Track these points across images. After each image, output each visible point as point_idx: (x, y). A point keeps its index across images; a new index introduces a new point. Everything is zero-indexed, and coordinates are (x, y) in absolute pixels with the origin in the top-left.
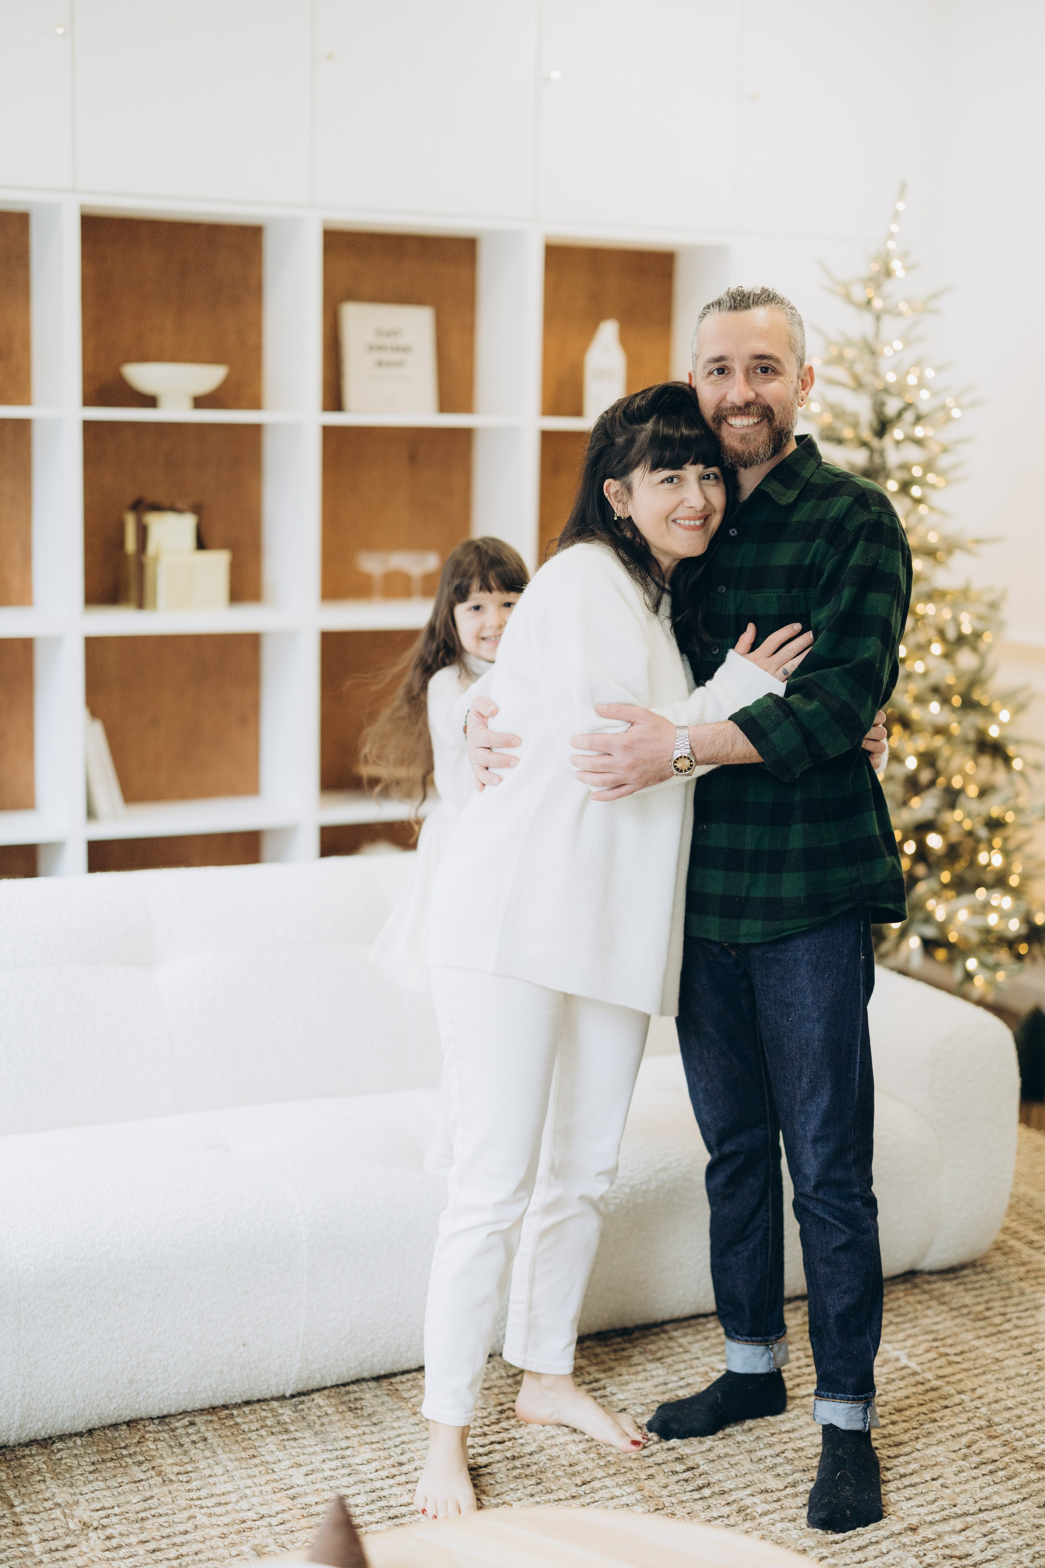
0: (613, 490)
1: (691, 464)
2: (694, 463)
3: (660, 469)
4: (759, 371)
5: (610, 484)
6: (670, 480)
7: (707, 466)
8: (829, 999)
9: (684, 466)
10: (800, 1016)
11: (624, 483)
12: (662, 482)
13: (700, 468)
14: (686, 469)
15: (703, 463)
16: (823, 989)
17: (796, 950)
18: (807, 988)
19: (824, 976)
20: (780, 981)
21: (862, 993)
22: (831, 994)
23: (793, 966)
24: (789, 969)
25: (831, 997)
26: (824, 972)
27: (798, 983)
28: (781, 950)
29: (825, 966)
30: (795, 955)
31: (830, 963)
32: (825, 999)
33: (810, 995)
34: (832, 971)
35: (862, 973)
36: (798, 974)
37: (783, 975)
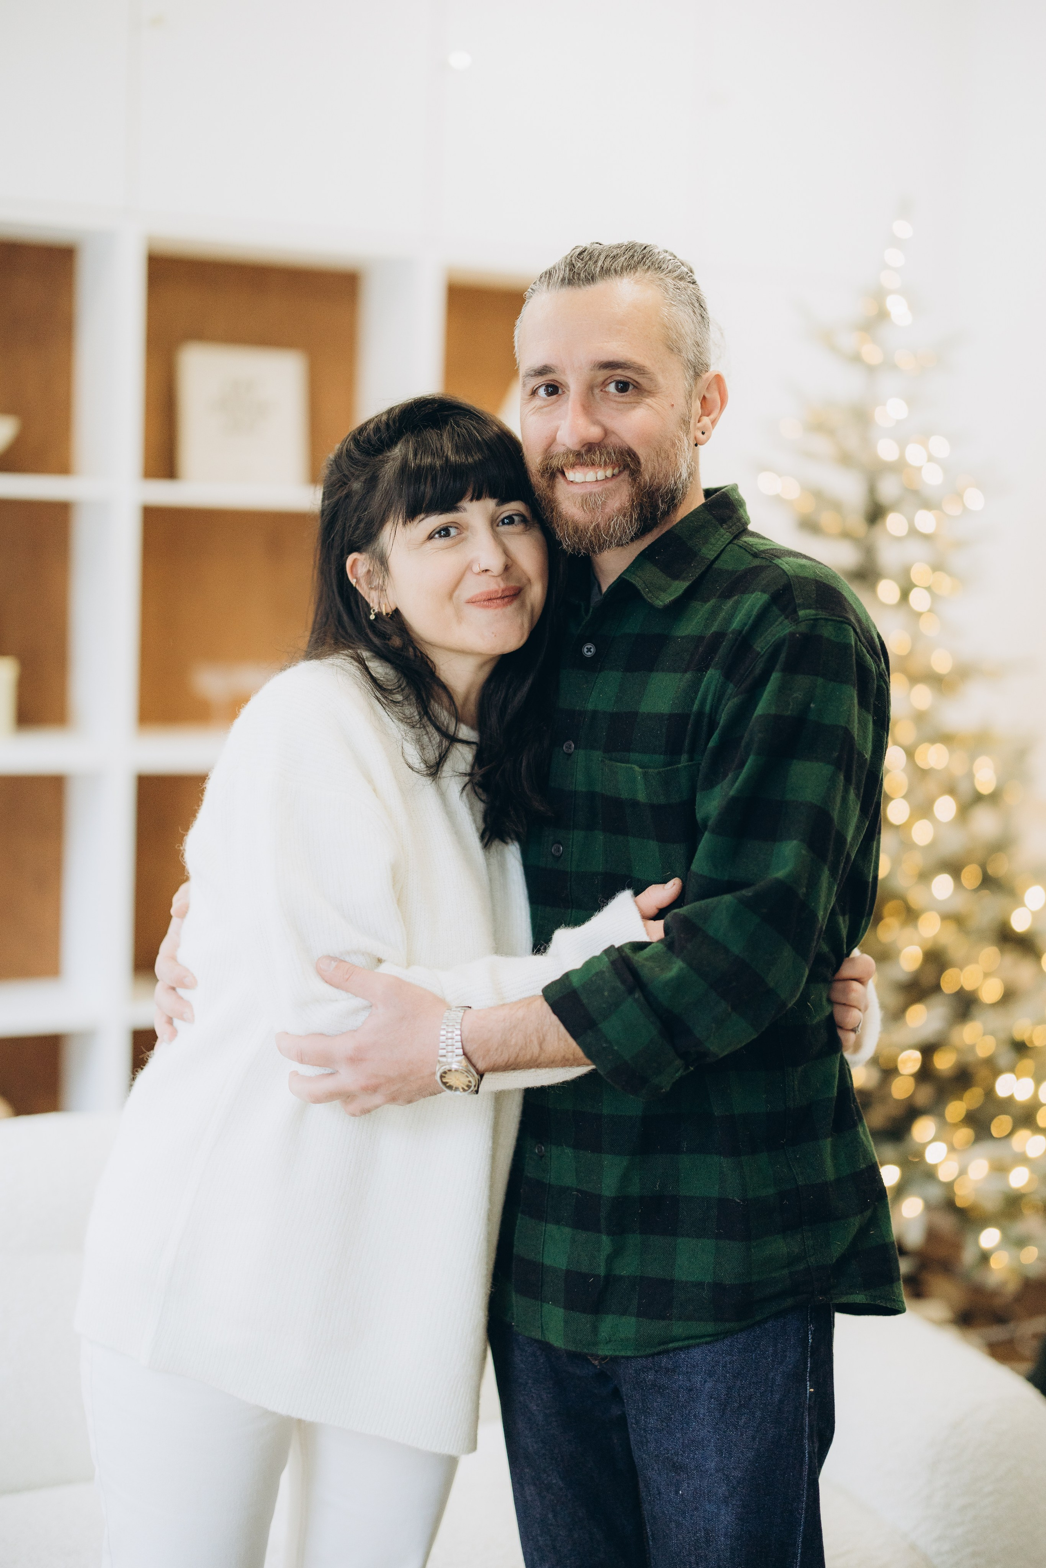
0: (362, 570)
1: (471, 500)
2: (477, 497)
3: (422, 516)
4: (612, 388)
5: (355, 562)
6: (443, 533)
7: (503, 500)
8: (746, 1463)
9: (460, 504)
10: (696, 1489)
11: (373, 553)
12: (430, 537)
13: (490, 504)
14: (465, 510)
15: (493, 496)
16: (735, 1445)
17: (690, 1372)
18: (709, 1441)
19: (738, 1422)
20: (664, 1424)
21: (808, 1452)
22: (750, 1455)
23: (685, 1400)
24: (679, 1405)
25: (750, 1461)
26: (738, 1414)
27: (693, 1431)
28: (667, 1370)
29: (741, 1405)
30: (690, 1381)
31: (750, 1399)
32: (739, 1463)
33: (714, 1455)
34: (754, 1413)
35: (809, 1418)
36: (695, 1416)
37: (669, 1413)
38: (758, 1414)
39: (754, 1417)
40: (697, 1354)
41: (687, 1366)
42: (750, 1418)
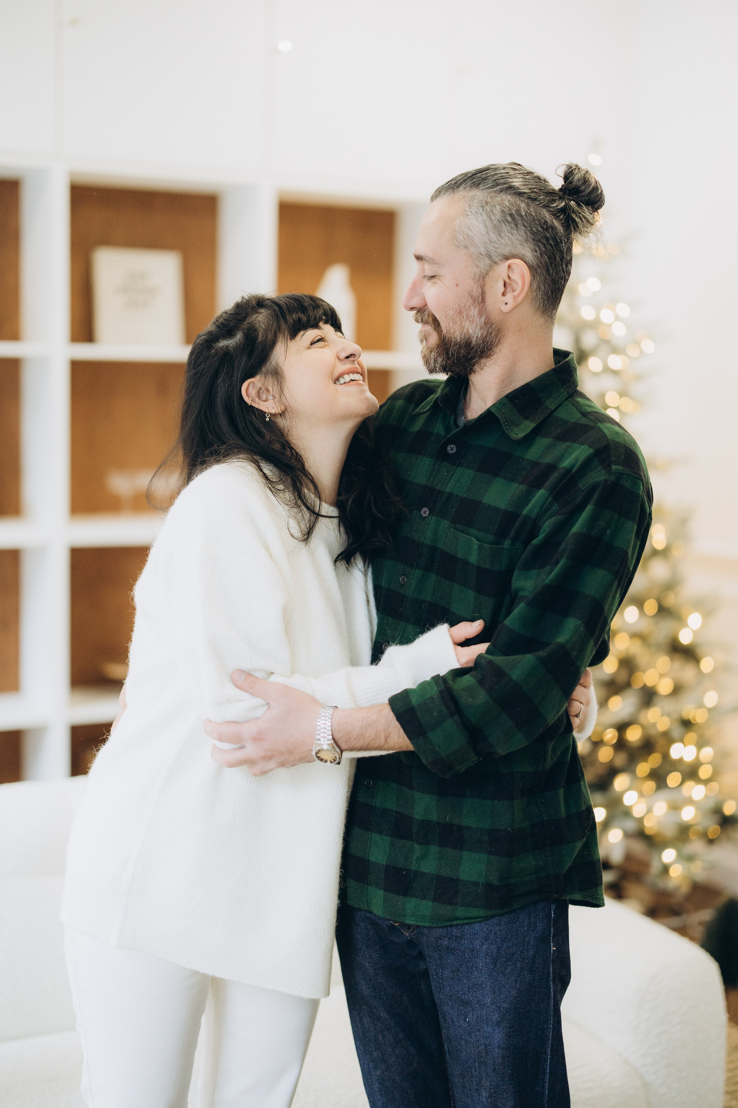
8: (512, 999)
16: (504, 986)
17: (473, 938)
18: (486, 985)
19: (505, 971)
20: (455, 974)
21: (553, 990)
22: (514, 992)
23: (469, 957)
24: (465, 961)
25: (514, 997)
26: (505, 966)
27: (475, 978)
28: (457, 937)
29: (507, 959)
30: (472, 944)
31: (513, 955)
32: (506, 999)
33: (490, 993)
34: (516, 964)
35: (553, 967)
36: (476, 967)
37: (458, 967)
38: (519, 965)
39: (516, 967)
40: (477, 927)
41: (470, 934)
42: (513, 968)
